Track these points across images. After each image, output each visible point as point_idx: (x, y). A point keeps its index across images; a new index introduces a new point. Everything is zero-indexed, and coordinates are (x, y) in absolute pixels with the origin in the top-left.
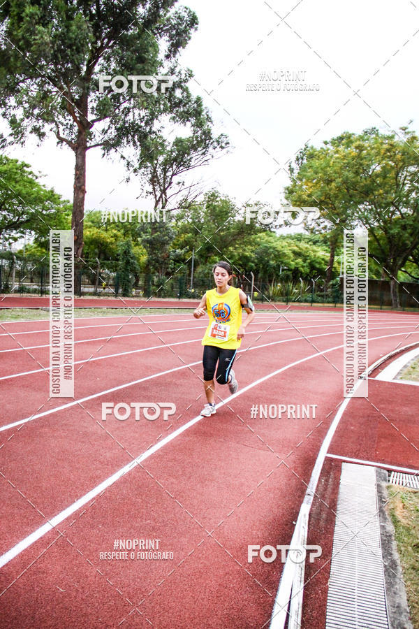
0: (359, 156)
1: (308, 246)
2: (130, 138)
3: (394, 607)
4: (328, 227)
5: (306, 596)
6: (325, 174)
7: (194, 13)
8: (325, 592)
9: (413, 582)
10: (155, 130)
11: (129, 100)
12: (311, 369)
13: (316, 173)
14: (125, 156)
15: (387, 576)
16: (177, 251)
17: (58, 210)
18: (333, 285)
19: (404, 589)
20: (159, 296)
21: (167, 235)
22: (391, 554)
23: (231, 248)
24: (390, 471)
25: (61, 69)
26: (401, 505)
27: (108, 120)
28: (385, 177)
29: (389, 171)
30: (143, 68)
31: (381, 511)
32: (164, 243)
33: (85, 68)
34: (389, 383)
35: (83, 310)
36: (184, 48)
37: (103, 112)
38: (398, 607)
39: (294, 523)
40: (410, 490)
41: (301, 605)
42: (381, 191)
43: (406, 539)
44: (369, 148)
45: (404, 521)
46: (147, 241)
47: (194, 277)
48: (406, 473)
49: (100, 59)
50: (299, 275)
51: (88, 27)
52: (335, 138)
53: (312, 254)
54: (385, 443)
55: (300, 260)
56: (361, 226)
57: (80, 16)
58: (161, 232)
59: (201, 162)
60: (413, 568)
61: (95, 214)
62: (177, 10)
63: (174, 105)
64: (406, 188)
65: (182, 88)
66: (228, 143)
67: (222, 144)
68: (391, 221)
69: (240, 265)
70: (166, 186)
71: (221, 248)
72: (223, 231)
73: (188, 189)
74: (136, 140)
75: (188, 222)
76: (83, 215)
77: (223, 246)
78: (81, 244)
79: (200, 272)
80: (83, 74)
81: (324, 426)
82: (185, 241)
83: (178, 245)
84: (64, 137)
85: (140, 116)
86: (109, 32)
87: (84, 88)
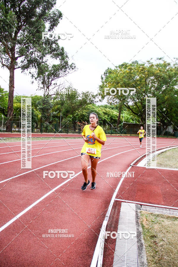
0: (130, 73)
1: (110, 110)
2: (33, 64)
3: (141, 263)
4: (118, 102)
5: (104, 261)
6: (116, 80)
7: (61, 12)
8: (113, 258)
9: (149, 252)
10: (44, 61)
11: (33, 48)
12: (110, 162)
13: (112, 79)
14: (31, 72)
15: (139, 250)
16: (54, 113)
17: (3, 95)
18: (120, 126)
19: (146, 255)
20: (46, 132)
21: (49, 106)
22: (141, 241)
23: (77, 111)
24: (141, 205)
25: (3, 34)
26: (146, 219)
27: (24, 57)
28: (141, 81)
29: (142, 79)
30: (39, 35)
31: (137, 222)
32: (48, 110)
33: (14, 35)
34: (142, 167)
35: (13, 138)
36: (56, 27)
37: (21, 53)
38: (143, 263)
39: (100, 229)
40: (149, 213)
41: (102, 265)
42: (139, 87)
43: (147, 234)
44: (134, 69)
45: (146, 226)
46: (41, 109)
47: (61, 124)
48: (148, 206)
49: (20, 31)
50: (106, 122)
51: (15, 17)
52: (120, 65)
53: (111, 113)
54: (140, 193)
55: (106, 116)
56: (131, 102)
57: (12, 12)
58: (47, 105)
59: (64, 75)
60: (150, 246)
61: (19, 97)
62: (53, 11)
63: (52, 51)
64: (150, 86)
65: (55, 43)
66: (75, 67)
67: (72, 67)
68: (144, 99)
69: (81, 118)
70: (49, 85)
71: (73, 111)
72: (73, 104)
73: (58, 86)
74: (36, 65)
75: (59, 100)
76: (13, 97)
77: (73, 110)
78: (12, 110)
79: (64, 122)
80: (13, 37)
81: (115, 187)
82: (57, 108)
83: (55, 110)
84: (5, 64)
85: (37, 55)
86: (24, 19)
87: (13, 43)
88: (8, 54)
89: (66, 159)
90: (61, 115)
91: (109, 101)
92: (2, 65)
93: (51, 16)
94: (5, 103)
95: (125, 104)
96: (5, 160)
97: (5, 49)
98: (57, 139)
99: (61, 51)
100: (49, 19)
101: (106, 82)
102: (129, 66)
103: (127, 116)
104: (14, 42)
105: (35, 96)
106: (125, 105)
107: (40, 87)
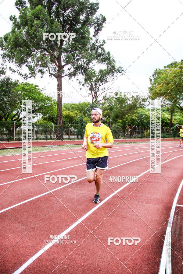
0: (181, 72)
2: (80, 71)
4: (169, 104)
6: (166, 81)
7: (104, 16)
10: (91, 67)
11: (79, 55)
13: (162, 80)
14: (78, 79)
17: (51, 104)
18: (173, 129)
23: (127, 116)
25: (49, 45)
27: (70, 64)
30: (84, 41)
33: (59, 43)
36: (101, 31)
39: (164, 236)
51: (60, 27)
52: (169, 65)
53: (163, 116)
57: (56, 22)
59: (111, 79)
61: (67, 105)
62: (97, 16)
63: (98, 56)
65: (101, 48)
66: (123, 70)
67: (119, 71)
69: (131, 123)
70: (97, 90)
72: (123, 108)
73: (106, 91)
74: (83, 72)
75: (107, 106)
76: (62, 105)
77: (123, 115)
78: (62, 118)
80: (59, 46)
81: (174, 192)
82: (106, 114)
84: (52, 73)
85: (84, 62)
86: (68, 28)
87: (60, 52)
88: (55, 63)
89: (120, 164)
90: (110, 121)
92: (50, 75)
93: (95, 21)
94: (54, 112)
95: (178, 105)
96: (59, 167)
97: (52, 58)
99: (107, 55)
100: (93, 25)
101: (155, 84)
102: (179, 65)
103: (180, 118)
104: (61, 50)
105: (83, 103)
106: (177, 107)
107: (88, 93)
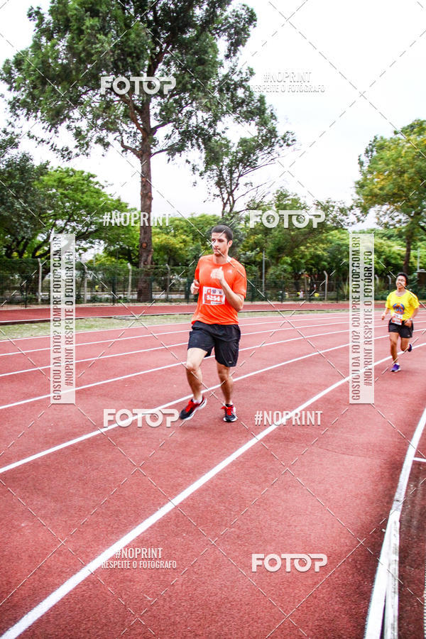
1: (382, 241)
4: (403, 221)
5: (401, 608)
6: (396, 166)
11: (191, 103)
13: (387, 164)
16: (248, 253)
30: (204, 69)
36: (243, 46)
37: (166, 117)
39: (383, 530)
41: (396, 618)
47: (266, 279)
49: (160, 65)
52: (406, 126)
53: (387, 249)
57: (137, 23)
63: (237, 105)
65: (244, 87)
67: (287, 141)
69: (312, 265)
70: (233, 187)
71: (293, 248)
72: (293, 230)
73: (255, 190)
74: (200, 143)
77: (294, 246)
78: (150, 251)
79: (271, 274)
81: (410, 428)
82: (255, 243)
83: (248, 247)
84: (128, 145)
85: (203, 118)
86: (167, 37)
88: (135, 121)
90: (264, 258)
91: (382, 219)
92: (122, 149)
93: (229, 22)
94: (133, 237)
95: (422, 225)
97: (128, 111)
98: (258, 316)
99: (259, 104)
100: (224, 31)
101: (371, 173)
105: (201, 217)
106: (422, 228)
107: (212, 194)
